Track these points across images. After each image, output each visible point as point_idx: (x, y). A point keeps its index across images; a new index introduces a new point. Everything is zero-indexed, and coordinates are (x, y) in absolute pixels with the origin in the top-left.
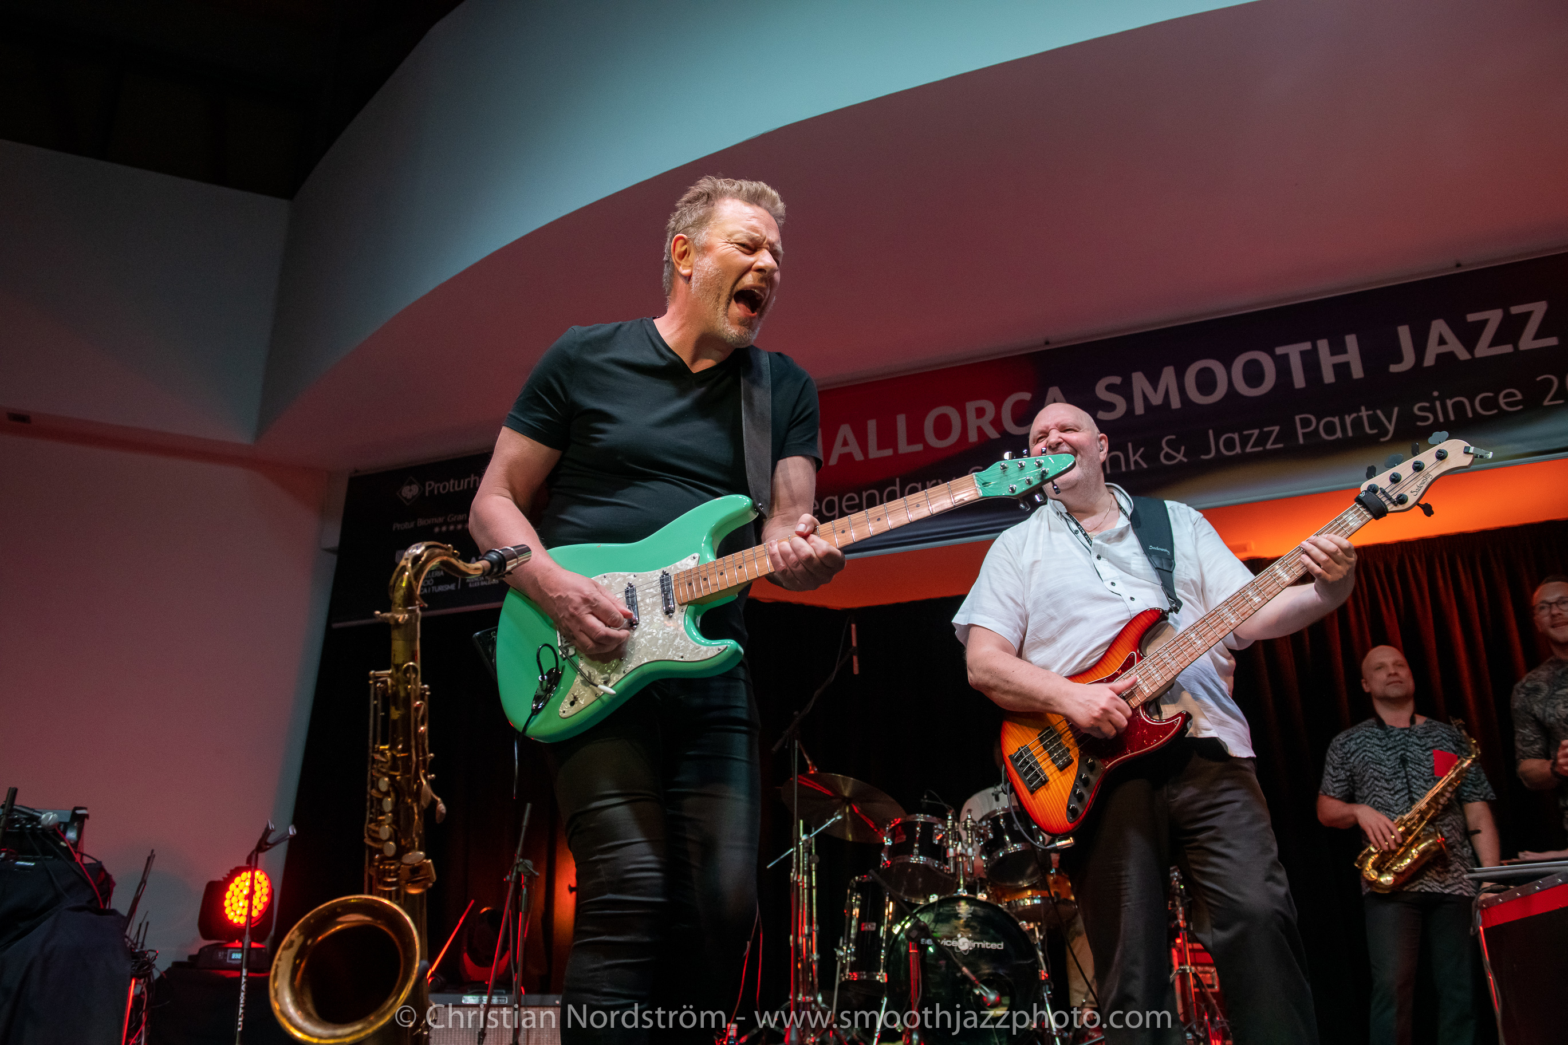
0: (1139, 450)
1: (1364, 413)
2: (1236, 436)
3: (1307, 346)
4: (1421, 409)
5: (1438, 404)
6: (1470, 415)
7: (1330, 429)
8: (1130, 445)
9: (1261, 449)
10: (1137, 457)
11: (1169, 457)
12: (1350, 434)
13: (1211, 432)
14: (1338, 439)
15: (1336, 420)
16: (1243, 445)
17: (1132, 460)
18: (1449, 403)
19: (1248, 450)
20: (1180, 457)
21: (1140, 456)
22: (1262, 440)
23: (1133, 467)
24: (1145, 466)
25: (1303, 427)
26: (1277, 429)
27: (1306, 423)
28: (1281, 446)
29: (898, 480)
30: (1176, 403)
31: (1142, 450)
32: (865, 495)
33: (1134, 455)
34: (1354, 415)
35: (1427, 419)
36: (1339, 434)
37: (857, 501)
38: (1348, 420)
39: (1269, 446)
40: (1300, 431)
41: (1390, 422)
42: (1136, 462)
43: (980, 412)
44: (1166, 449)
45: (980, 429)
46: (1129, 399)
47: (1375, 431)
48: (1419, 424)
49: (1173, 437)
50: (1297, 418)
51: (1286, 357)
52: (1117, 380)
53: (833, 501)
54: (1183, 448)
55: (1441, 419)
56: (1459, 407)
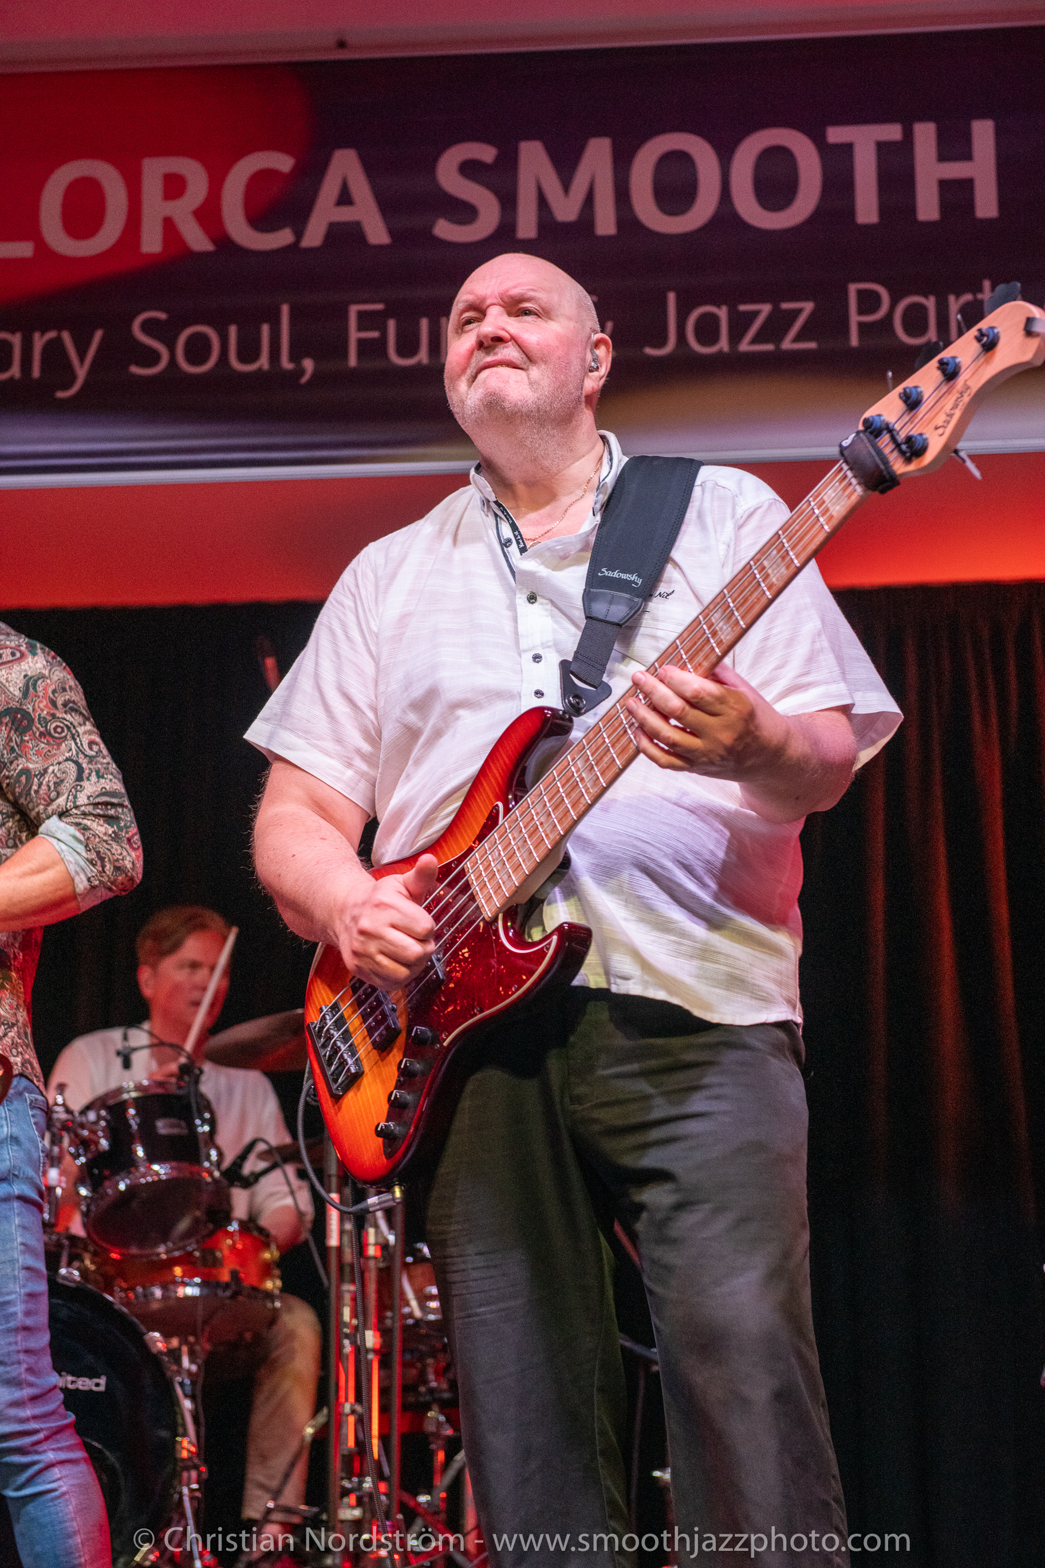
2: (722, 313)
3: (893, 132)
7: (915, 321)
9: (769, 347)
13: (672, 297)
15: (930, 303)
16: (736, 337)
19: (744, 346)
22: (775, 328)
25: (861, 312)
26: (808, 307)
27: (868, 302)
28: (812, 345)
30: (606, 224)
34: (967, 297)
36: (932, 335)
38: (955, 305)
39: (787, 345)
40: (855, 318)
43: (174, 187)
45: (168, 224)
46: (508, 201)
50: (853, 288)
51: (847, 149)
52: (487, 153)
54: (609, 326)
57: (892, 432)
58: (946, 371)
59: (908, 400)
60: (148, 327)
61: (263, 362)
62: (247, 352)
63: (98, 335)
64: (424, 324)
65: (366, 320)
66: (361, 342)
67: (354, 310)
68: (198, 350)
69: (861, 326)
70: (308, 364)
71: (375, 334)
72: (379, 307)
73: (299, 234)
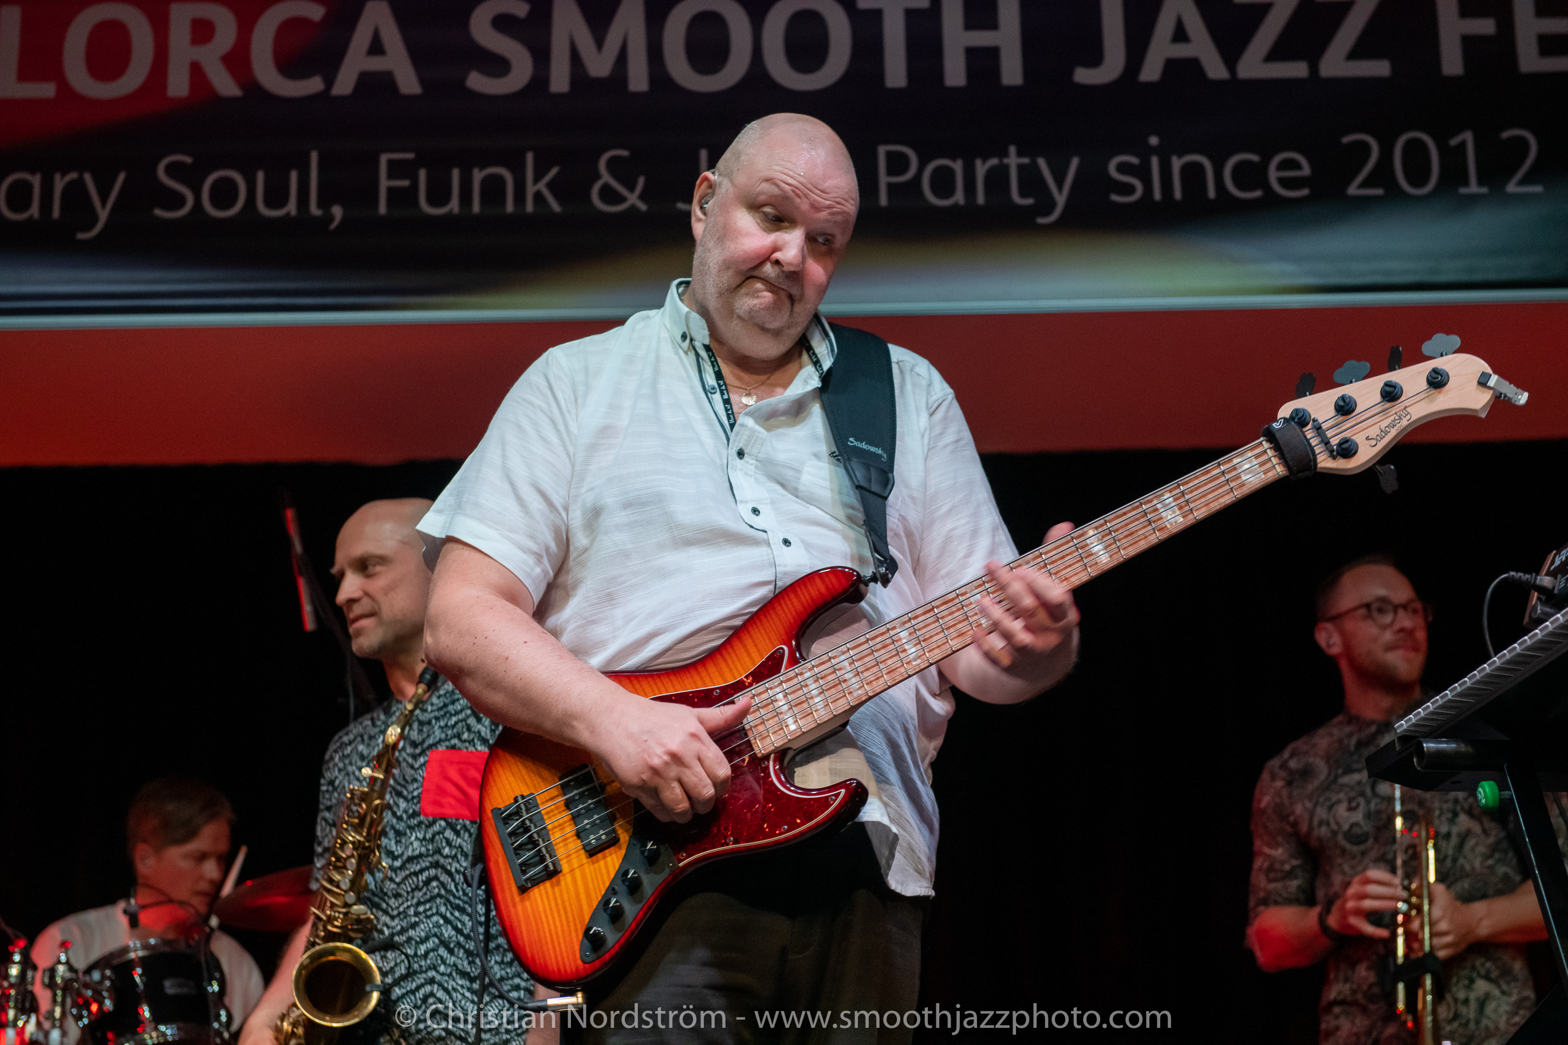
0: (548, 171)
1: (1013, 160)
4: (1122, 168)
5: (1155, 161)
6: (1212, 193)
7: (943, 183)
8: (530, 157)
10: (542, 186)
11: (609, 195)
12: (981, 199)
13: (704, 153)
14: (956, 206)
15: (958, 166)
17: (531, 190)
18: (1176, 164)
20: (633, 199)
21: (550, 186)
23: (530, 207)
24: (556, 207)
25: (890, 172)
27: (897, 163)
30: (639, 81)
31: (554, 171)
33: (536, 180)
34: (994, 161)
35: (1129, 189)
36: (959, 197)
38: (981, 169)
40: (884, 179)
41: (1060, 186)
42: (538, 196)
43: (202, 32)
44: (606, 178)
46: (541, 55)
47: (1029, 201)
48: (1115, 198)
49: (624, 153)
50: (882, 150)
51: (876, 15)
52: (519, 8)
54: (641, 181)
55: (1157, 195)
56: (1193, 174)
57: (1318, 428)
58: (1391, 394)
59: (1345, 408)
60: (173, 170)
61: (291, 208)
62: (276, 197)
63: (122, 177)
65: (396, 169)
66: (391, 191)
67: (384, 158)
68: (224, 194)
70: (337, 211)
71: (405, 183)
72: (410, 156)
73: (329, 82)
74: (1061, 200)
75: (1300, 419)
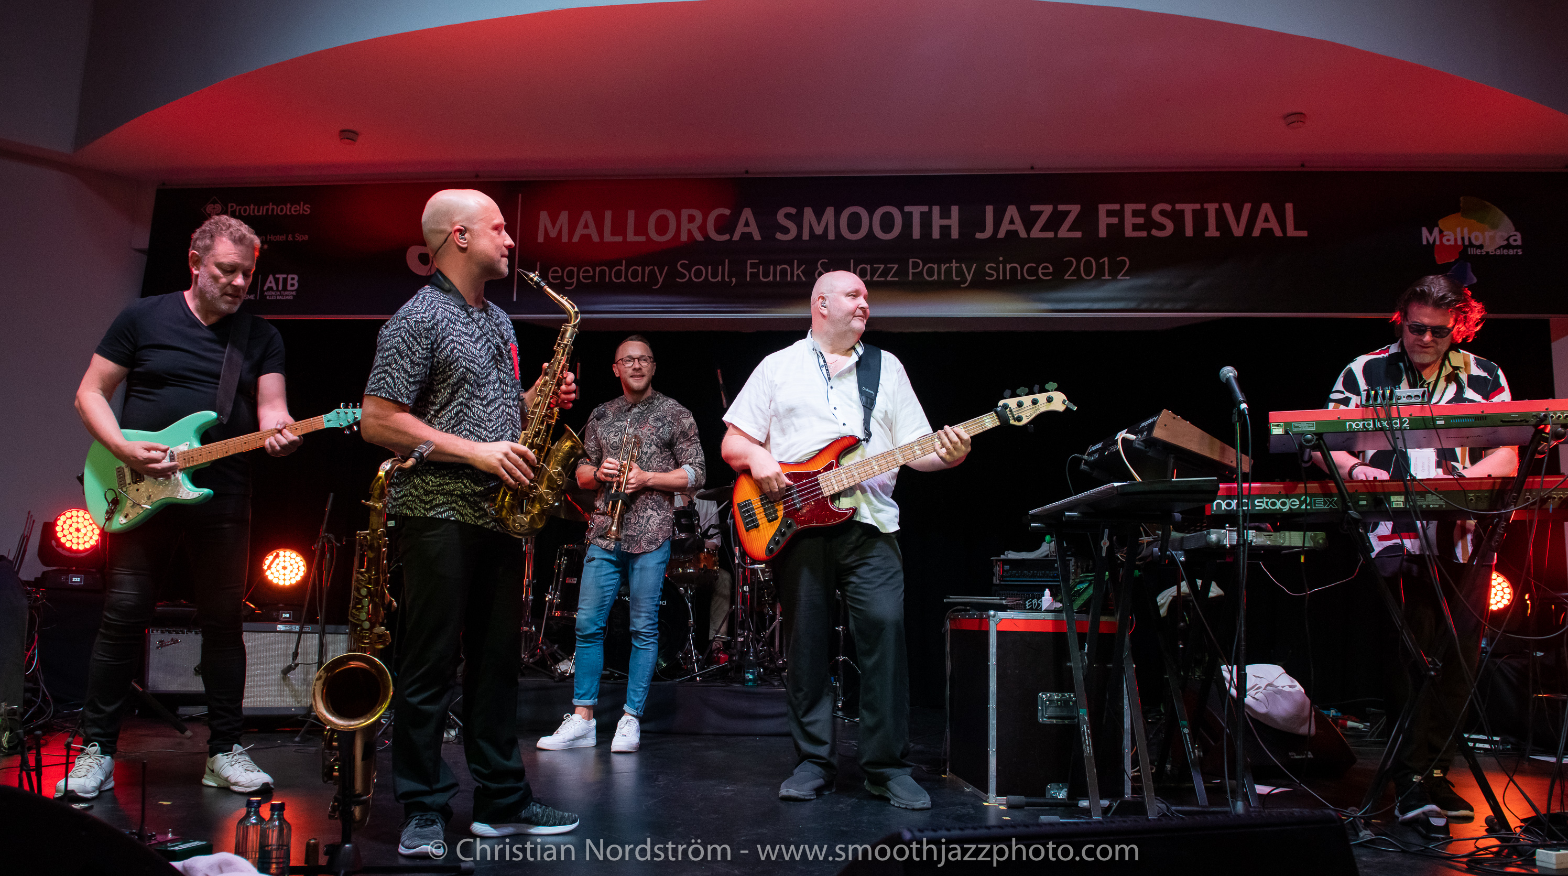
0: (801, 267)
1: (954, 265)
2: (868, 267)
3: (925, 209)
4: (990, 268)
5: (1001, 265)
6: (1019, 278)
7: (930, 272)
8: (796, 262)
9: (883, 279)
10: (799, 272)
12: (943, 278)
13: (852, 261)
14: (934, 280)
15: (936, 267)
16: (872, 275)
17: (796, 273)
18: (1008, 267)
19: (875, 279)
21: (801, 272)
22: (885, 273)
23: (795, 279)
24: (804, 279)
25: (913, 269)
26: (896, 266)
27: (916, 265)
28: (897, 279)
29: (624, 262)
30: (831, 236)
31: (803, 267)
32: (598, 269)
33: (797, 271)
34: (948, 265)
35: (992, 275)
36: (935, 277)
37: (591, 274)
38: (943, 267)
39: (889, 279)
40: (911, 271)
41: (969, 274)
42: (798, 275)
43: (691, 219)
45: (689, 231)
46: (800, 227)
47: (959, 279)
48: (987, 278)
49: (826, 261)
50: (911, 261)
51: (911, 213)
52: (793, 211)
53: (573, 271)
55: (1001, 278)
56: (1013, 270)
57: (1011, 411)
58: (1035, 402)
59: (1020, 405)
60: (682, 266)
62: (715, 275)
63: (666, 268)
64: (772, 267)
65: (753, 266)
66: (751, 273)
67: (749, 262)
68: (698, 274)
69: (913, 273)
70: (734, 280)
71: (756, 270)
72: (757, 261)
73: (732, 237)
74: (969, 279)
75: (1005, 406)
